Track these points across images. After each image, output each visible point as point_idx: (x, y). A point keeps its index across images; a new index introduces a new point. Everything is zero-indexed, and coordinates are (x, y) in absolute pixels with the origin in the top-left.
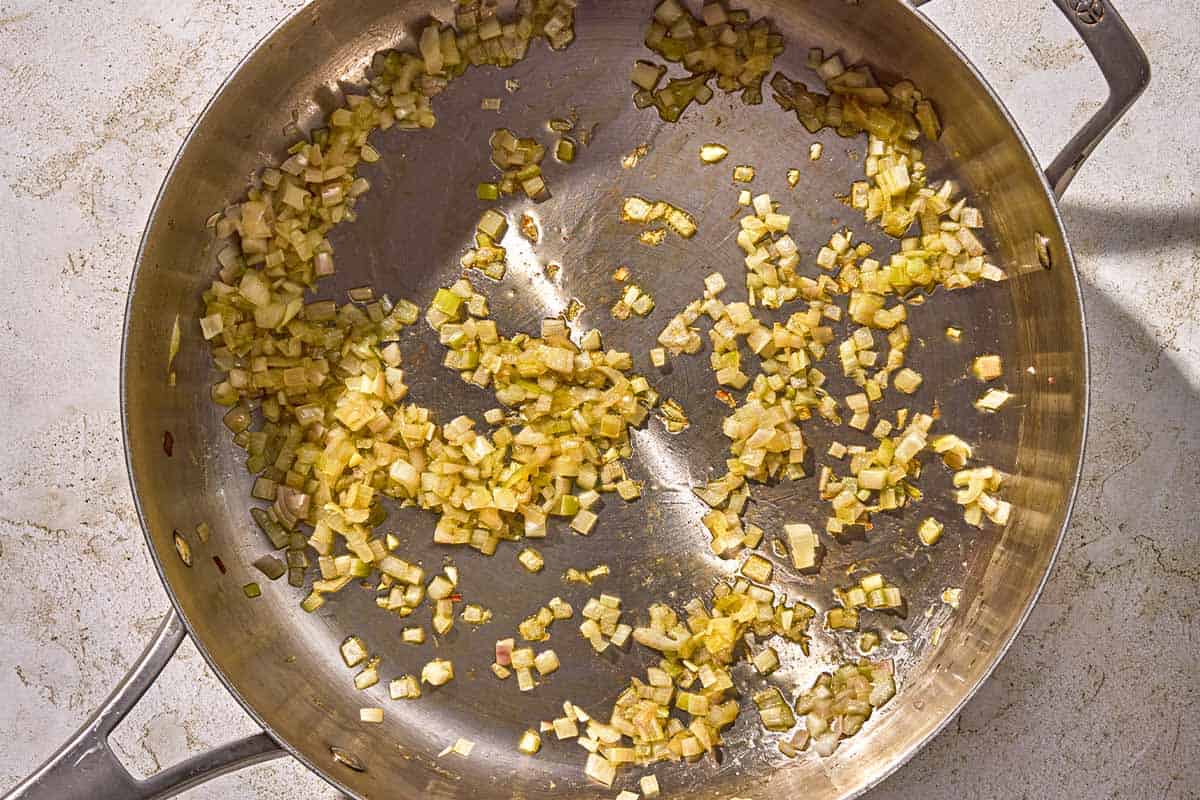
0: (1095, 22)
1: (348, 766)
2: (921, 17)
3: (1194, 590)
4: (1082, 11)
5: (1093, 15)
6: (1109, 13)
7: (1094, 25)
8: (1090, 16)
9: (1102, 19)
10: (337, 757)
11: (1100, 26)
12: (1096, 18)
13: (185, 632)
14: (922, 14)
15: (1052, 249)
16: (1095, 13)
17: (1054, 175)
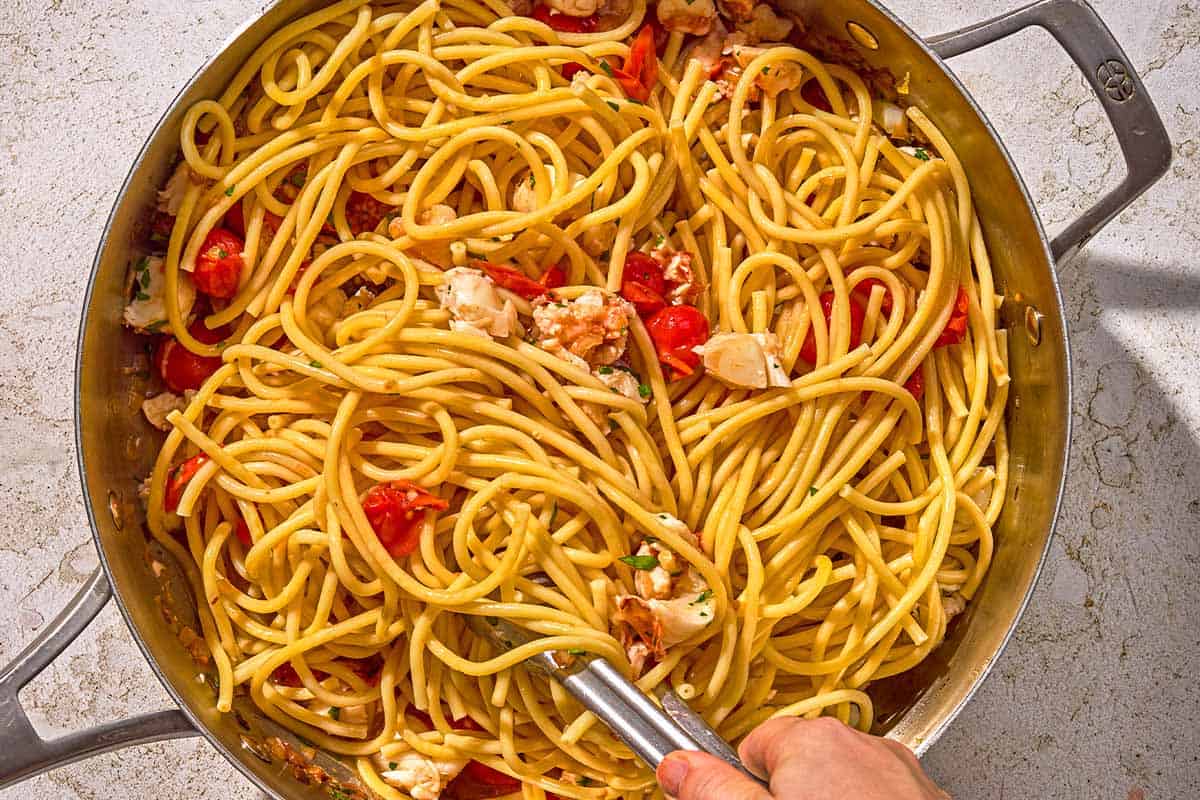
0: (1122, 99)
1: (256, 755)
2: (946, 70)
3: (1018, 649)
4: (1112, 87)
5: (1122, 92)
6: (1137, 92)
7: (1122, 102)
8: (1119, 93)
9: (1130, 97)
10: (246, 745)
11: (1128, 104)
12: (1125, 96)
13: (110, 594)
14: (947, 67)
15: (1045, 326)
16: (1124, 89)
17: (1059, 248)
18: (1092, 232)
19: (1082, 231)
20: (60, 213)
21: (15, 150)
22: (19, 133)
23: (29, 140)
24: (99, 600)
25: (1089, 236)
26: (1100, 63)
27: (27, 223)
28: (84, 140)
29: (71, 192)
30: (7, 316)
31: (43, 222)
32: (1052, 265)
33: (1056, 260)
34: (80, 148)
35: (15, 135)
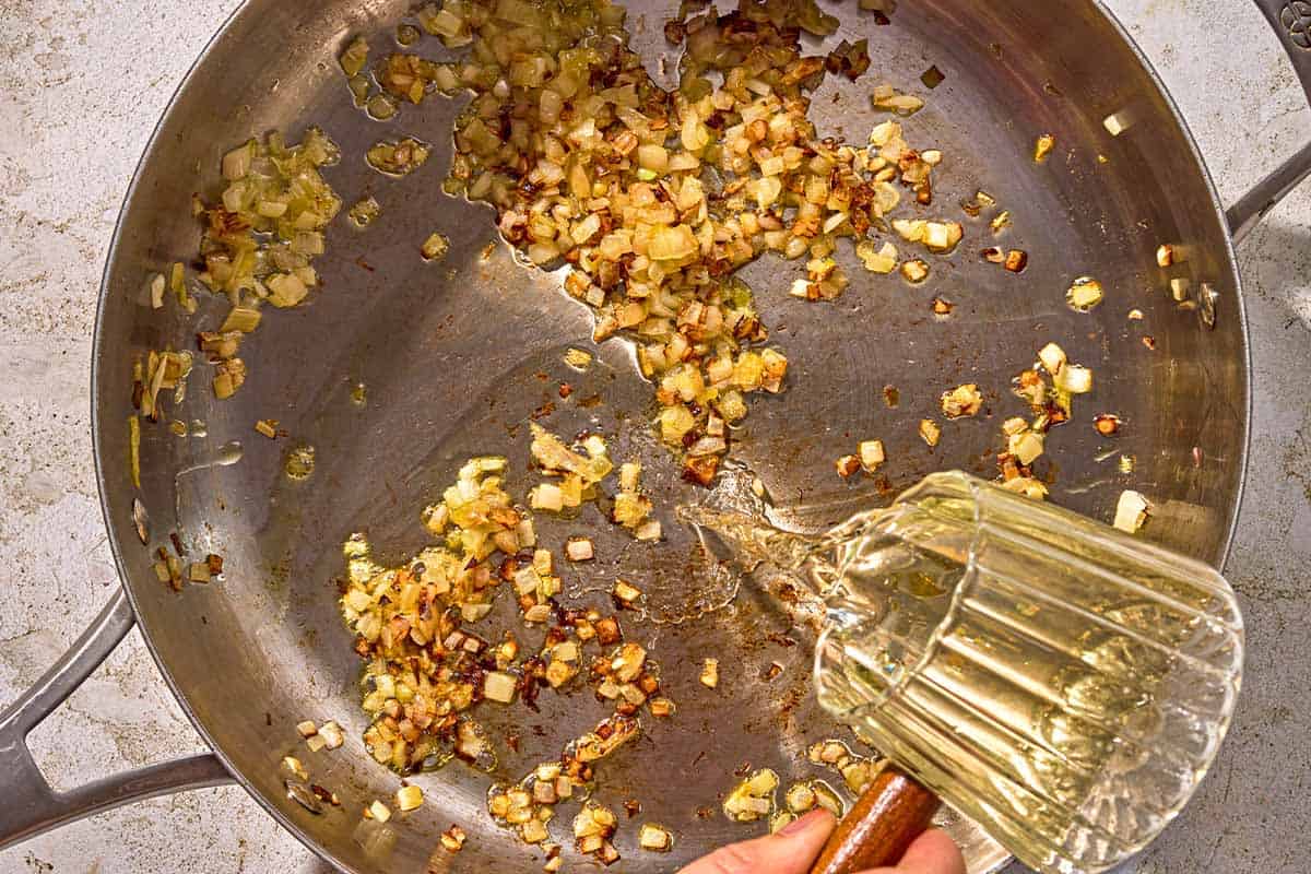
1: (304, 806)
4: (1298, 31)
8: (1305, 38)
10: (291, 794)
13: (133, 621)
15: (1220, 308)
17: (1236, 218)
18: (1275, 198)
19: (1264, 197)
20: (136, 101)
21: (84, 27)
22: (89, 8)
23: (99, 16)
24: (119, 628)
25: (1272, 203)
26: (1282, 4)
27: (97, 113)
28: (163, 16)
29: (149, 75)
30: (75, 221)
31: (116, 112)
32: (1227, 238)
33: (1233, 231)
34: (159, 24)
35: (84, 8)
